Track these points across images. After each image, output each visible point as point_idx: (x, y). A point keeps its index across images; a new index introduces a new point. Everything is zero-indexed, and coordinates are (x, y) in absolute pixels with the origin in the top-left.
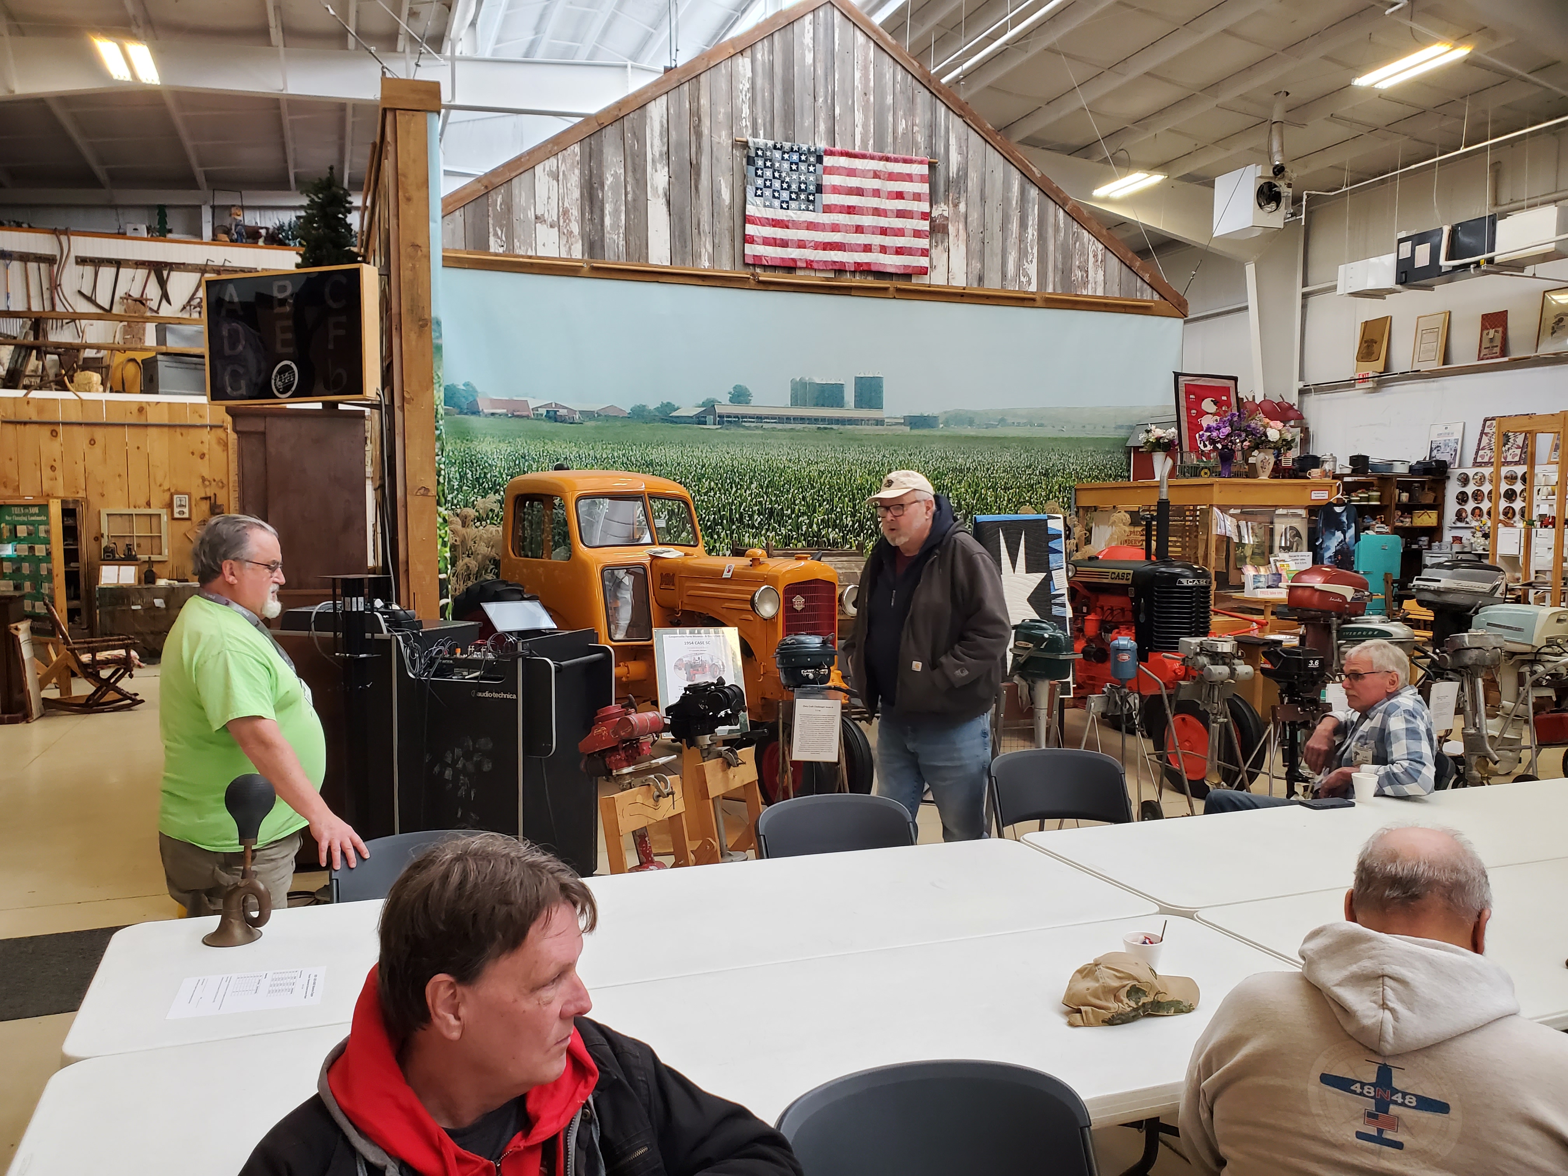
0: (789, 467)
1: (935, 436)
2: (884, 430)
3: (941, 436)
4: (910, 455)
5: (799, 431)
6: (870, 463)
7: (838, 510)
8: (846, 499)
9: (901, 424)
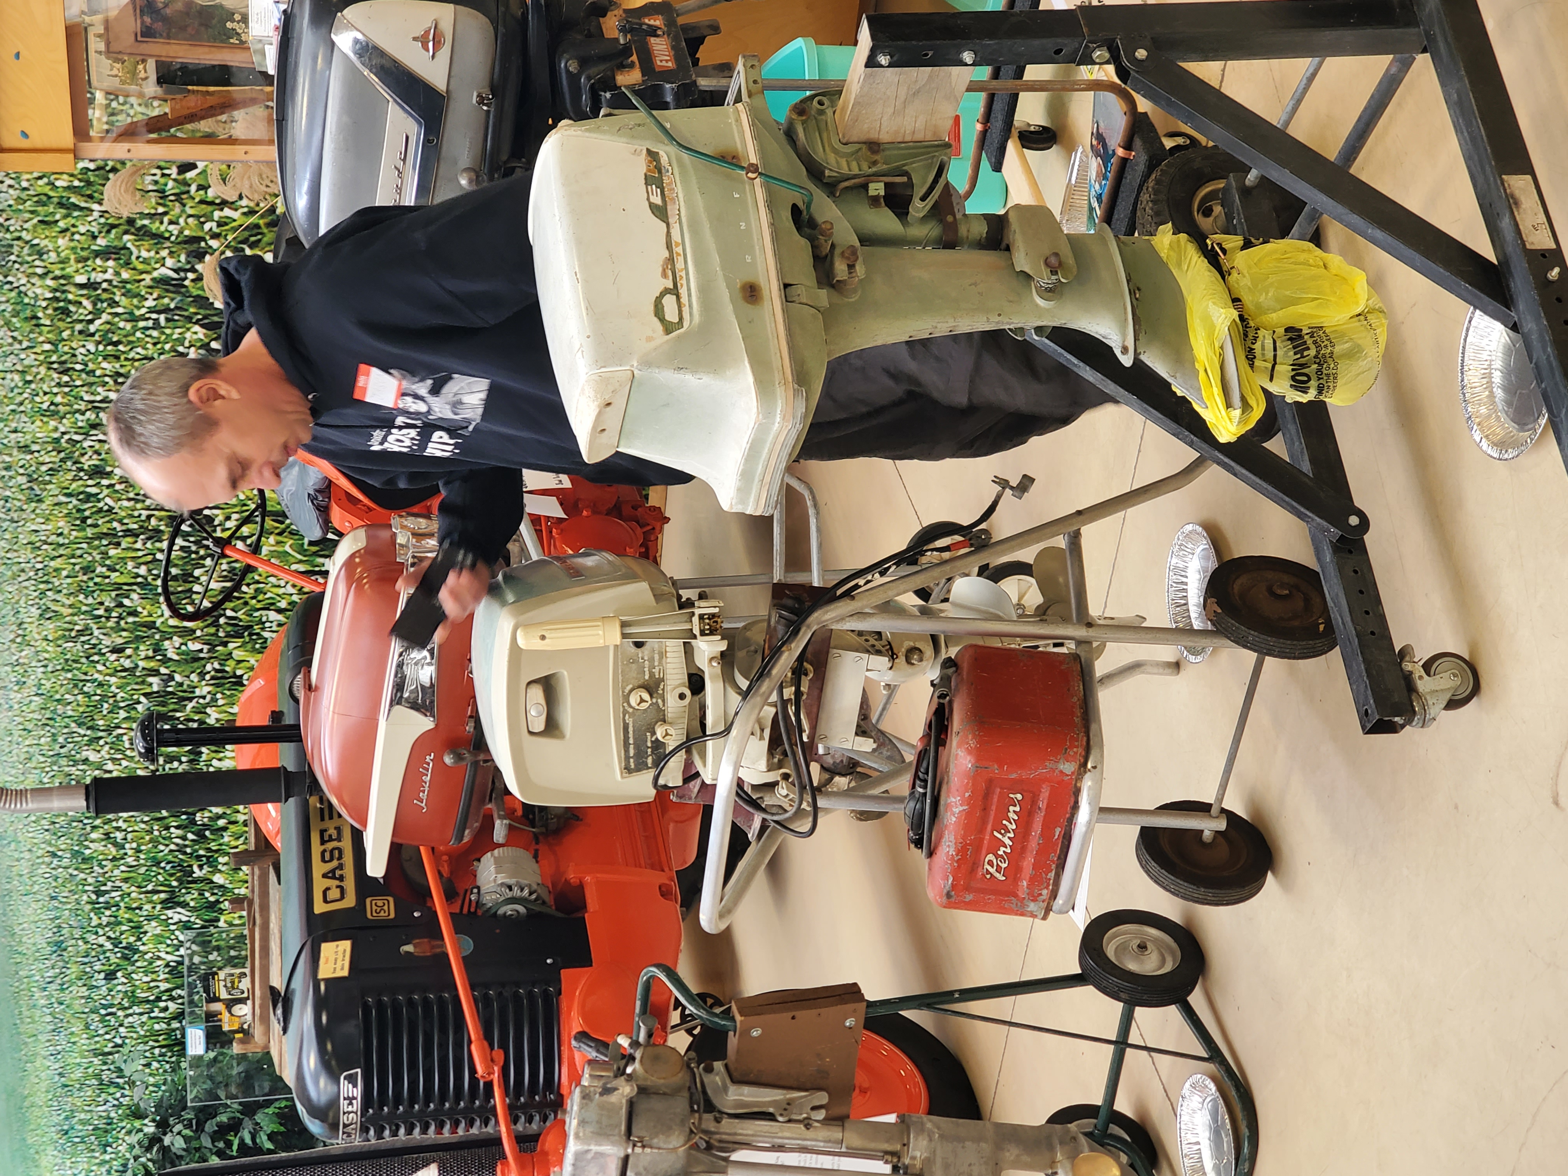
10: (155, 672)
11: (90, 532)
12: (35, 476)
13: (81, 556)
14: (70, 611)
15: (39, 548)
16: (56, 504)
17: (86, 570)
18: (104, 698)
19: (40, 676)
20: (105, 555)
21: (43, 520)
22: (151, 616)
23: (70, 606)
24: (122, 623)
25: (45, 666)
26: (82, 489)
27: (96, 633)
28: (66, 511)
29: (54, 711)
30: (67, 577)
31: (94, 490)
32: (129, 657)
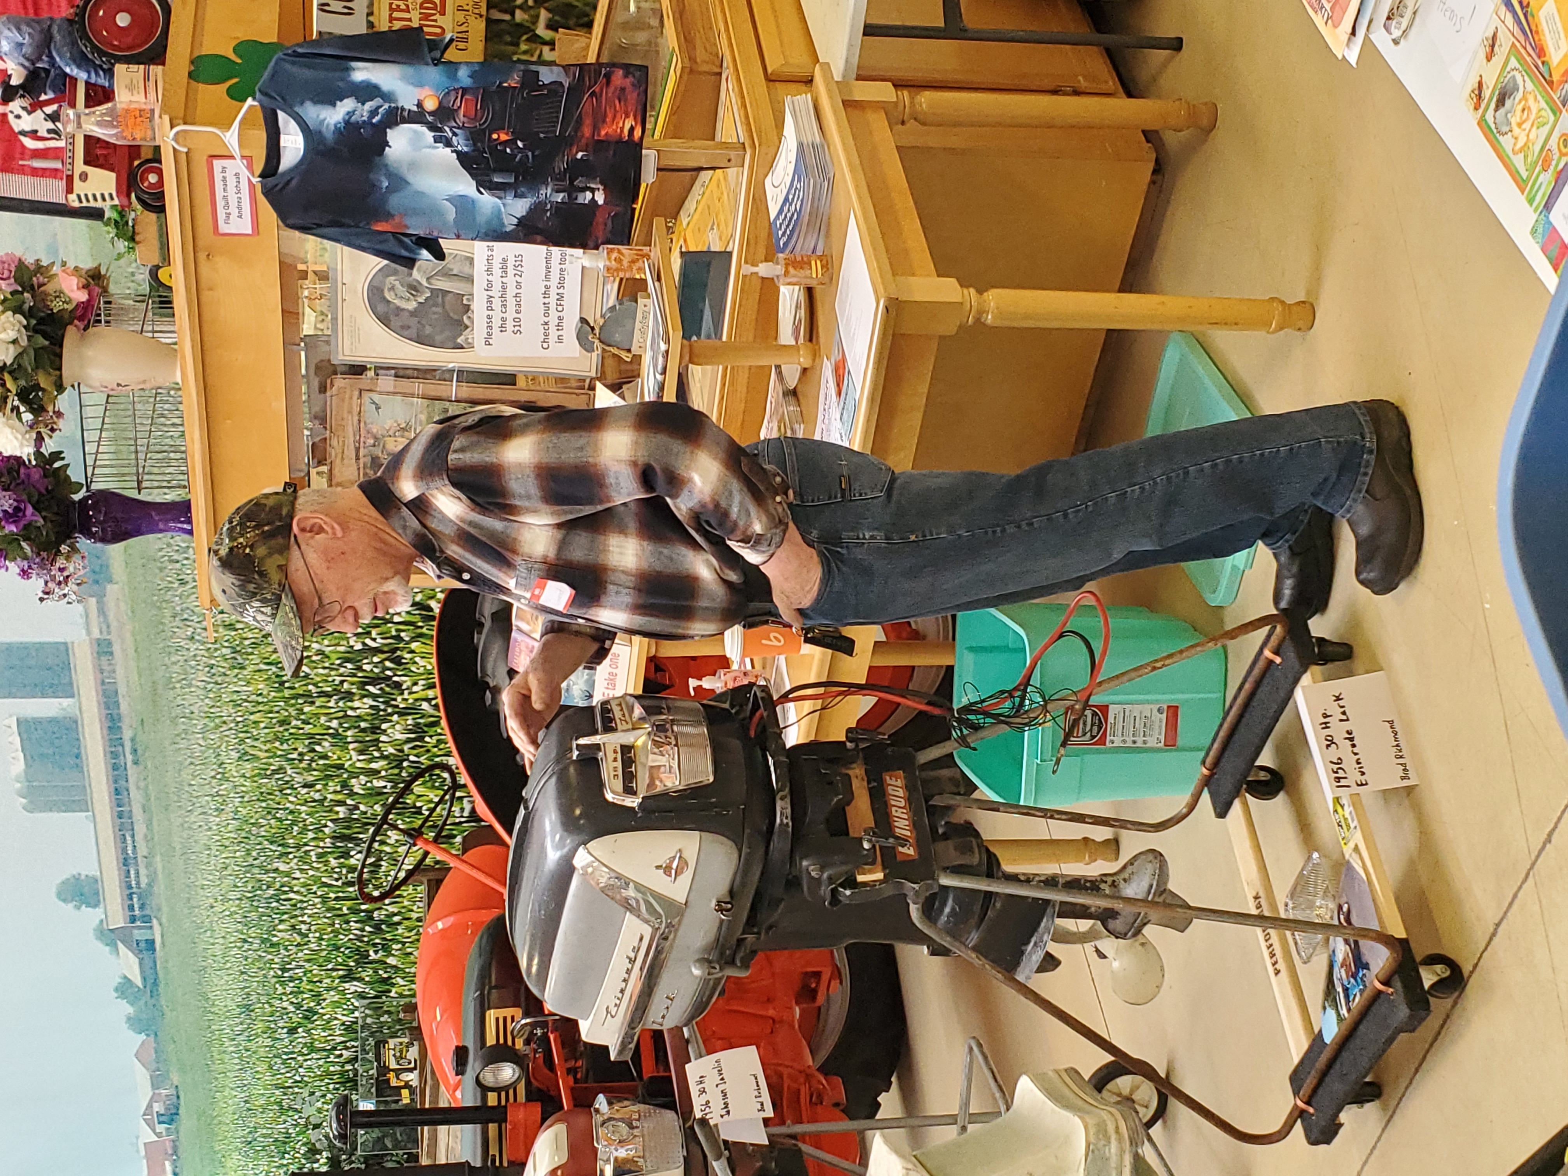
0: (236, 812)
2: (123, 638)
5: (147, 797)
9: (101, 603)
10: (342, 803)
11: (287, 693)
12: (238, 649)
13: (278, 712)
14: (267, 755)
15: (240, 705)
17: (282, 723)
18: (294, 823)
19: (237, 804)
20: (301, 711)
22: (339, 759)
23: (266, 751)
24: (314, 765)
25: (243, 797)
27: (289, 772)
29: (250, 832)
30: (265, 728)
32: (319, 791)
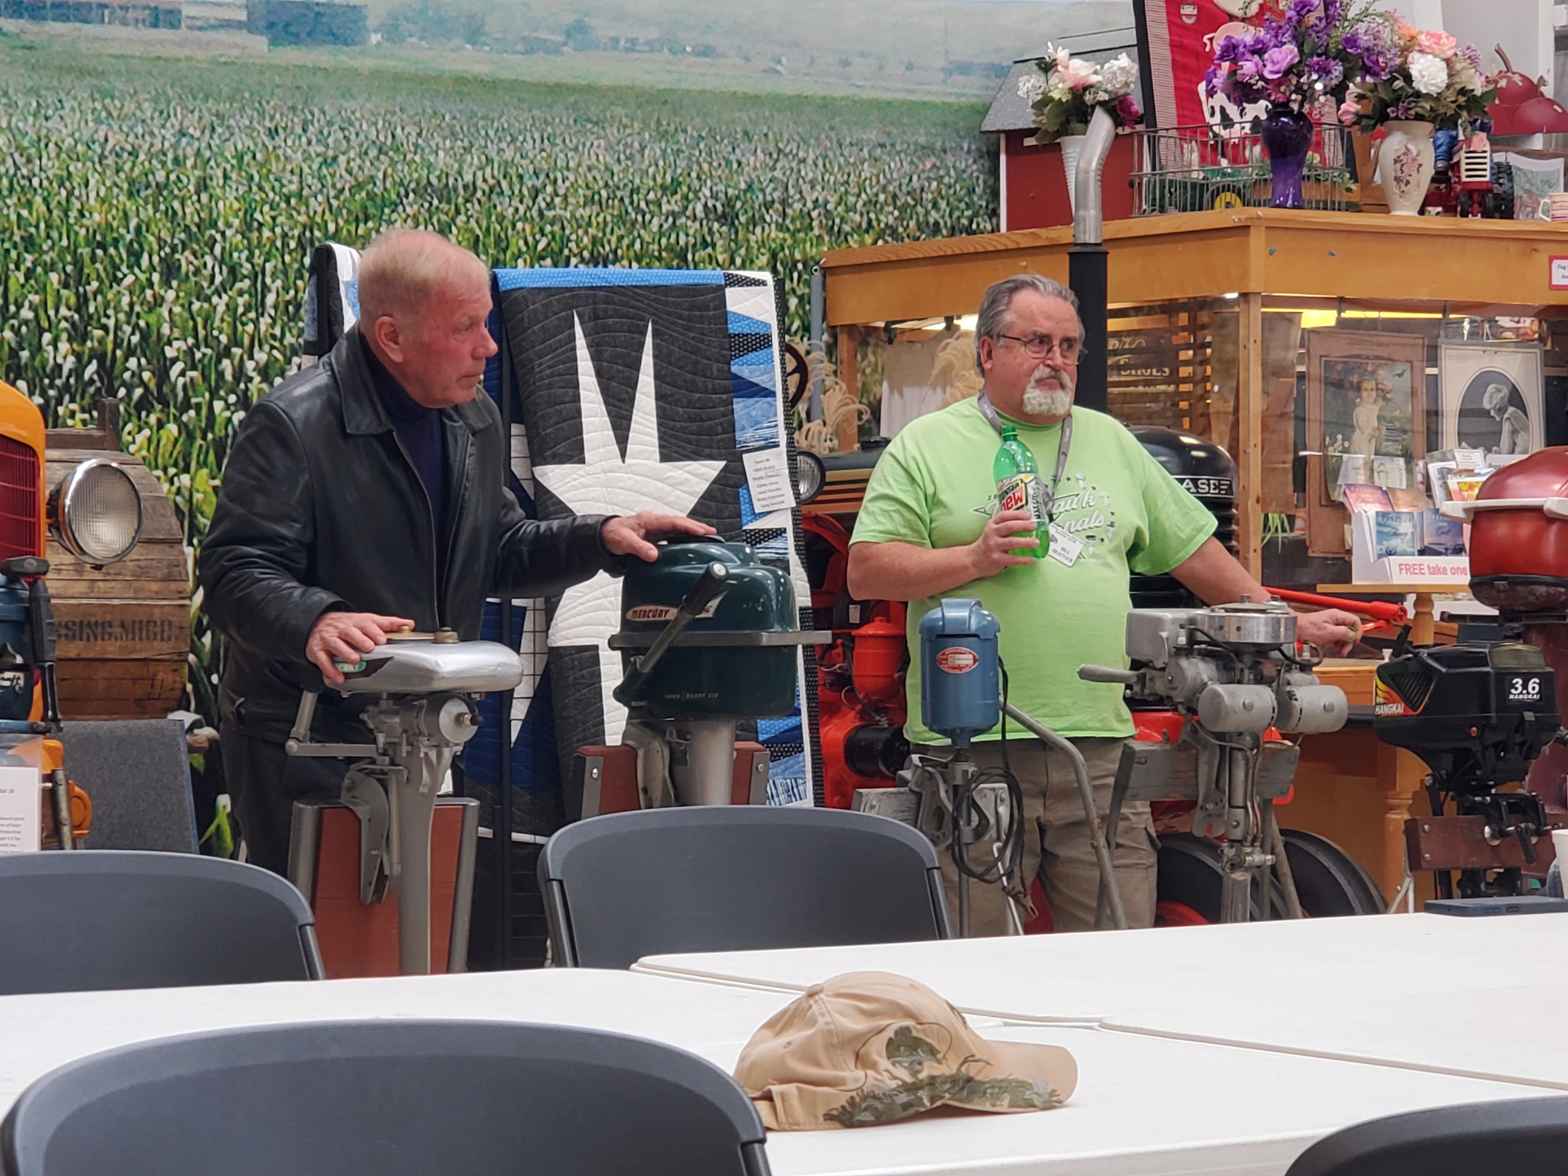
1: (356, 73)
2: (182, 44)
3: (376, 74)
4: (273, 133)
6: (134, 154)
7: (26, 313)
8: (54, 277)
9: (239, 25)
16: (125, 214)
21: (102, 193)
26: (146, 247)
28: (115, 224)
31: (145, 262)
